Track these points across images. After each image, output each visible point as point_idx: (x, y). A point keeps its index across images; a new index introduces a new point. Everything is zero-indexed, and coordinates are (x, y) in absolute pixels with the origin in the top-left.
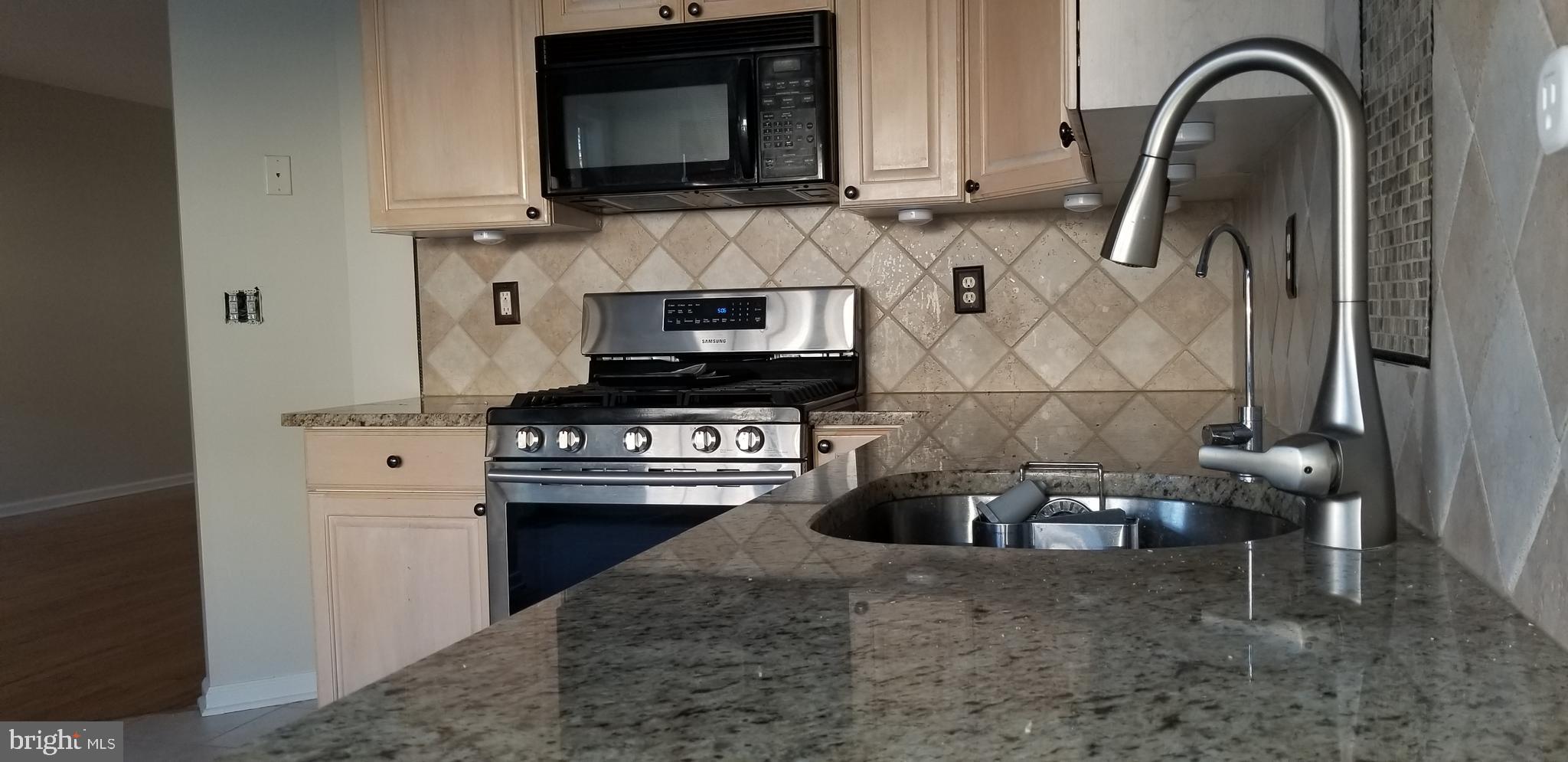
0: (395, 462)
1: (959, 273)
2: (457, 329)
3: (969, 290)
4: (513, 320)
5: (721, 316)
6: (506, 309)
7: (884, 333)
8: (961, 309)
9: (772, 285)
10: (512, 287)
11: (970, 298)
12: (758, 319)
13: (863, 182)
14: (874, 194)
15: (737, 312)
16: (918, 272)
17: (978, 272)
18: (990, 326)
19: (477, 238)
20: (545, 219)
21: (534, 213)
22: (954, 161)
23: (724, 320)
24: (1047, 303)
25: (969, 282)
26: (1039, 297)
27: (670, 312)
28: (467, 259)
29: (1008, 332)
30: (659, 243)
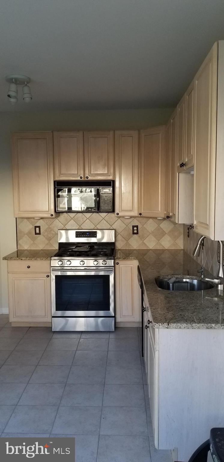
0: (29, 267)
1: (133, 227)
2: (26, 235)
3: (135, 230)
4: (39, 234)
5: (88, 235)
6: (38, 231)
7: (119, 237)
8: (134, 233)
9: (96, 228)
10: (39, 227)
11: (135, 231)
12: (95, 236)
13: (119, 212)
14: (120, 214)
15: (91, 234)
16: (125, 226)
17: (137, 227)
18: (139, 237)
19: (35, 218)
20: (54, 216)
21: (52, 215)
22: (137, 209)
23: (88, 236)
24: (150, 233)
25: (135, 228)
26: (148, 231)
27: (77, 234)
28: (28, 220)
29: (143, 238)
30: (72, 219)
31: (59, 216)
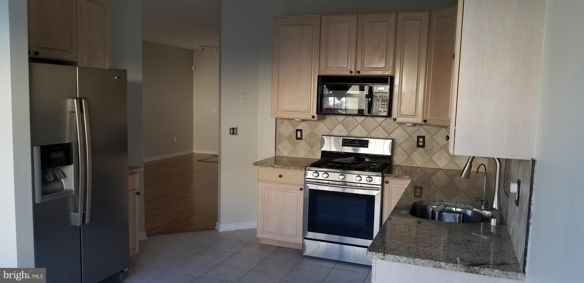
0: (281, 176)
1: (418, 137)
2: (286, 140)
3: (421, 142)
4: (301, 139)
5: (357, 144)
6: (299, 136)
7: (398, 150)
8: (418, 146)
9: (369, 136)
10: (301, 131)
11: (421, 144)
12: (366, 145)
13: (397, 117)
14: (399, 120)
15: (361, 143)
16: (408, 136)
17: (424, 138)
18: (426, 151)
19: (295, 120)
20: (316, 118)
21: (313, 117)
22: (421, 114)
23: (357, 145)
24: (441, 147)
25: (421, 140)
26: (439, 145)
27: (344, 142)
28: (290, 123)
29: (430, 153)
30: (340, 123)
31: (325, 118)
